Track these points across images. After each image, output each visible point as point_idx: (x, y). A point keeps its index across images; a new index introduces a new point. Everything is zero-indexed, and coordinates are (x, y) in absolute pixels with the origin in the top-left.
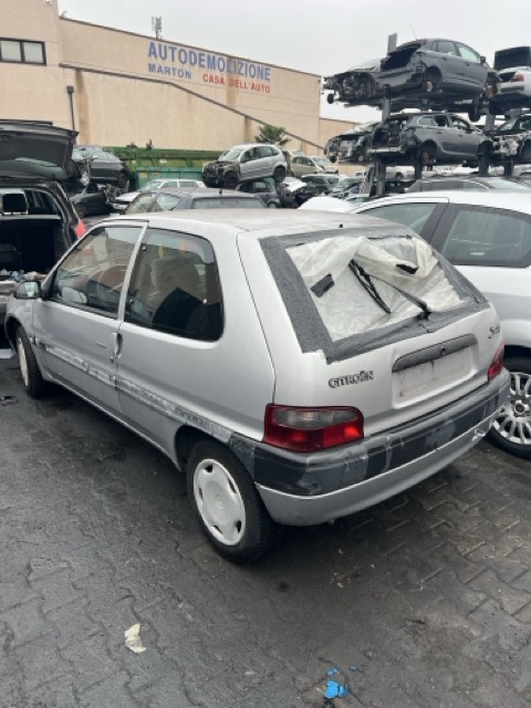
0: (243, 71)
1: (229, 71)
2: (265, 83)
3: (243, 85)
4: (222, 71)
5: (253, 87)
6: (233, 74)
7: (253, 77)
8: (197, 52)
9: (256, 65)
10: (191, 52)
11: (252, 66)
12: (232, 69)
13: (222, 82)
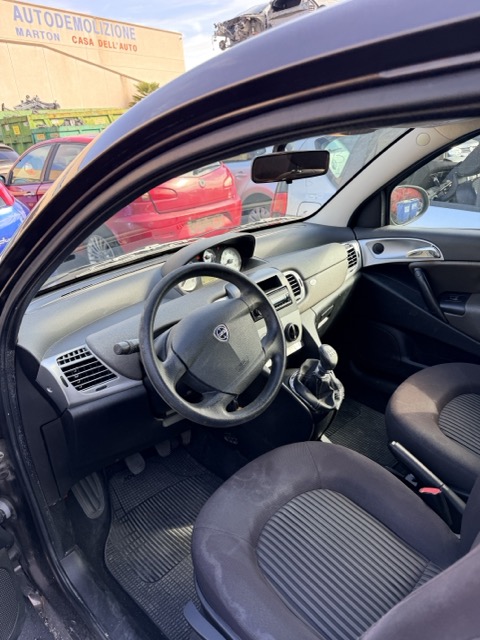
0: (109, 31)
1: (95, 32)
2: (133, 43)
3: (111, 45)
4: (89, 32)
5: (121, 47)
6: (100, 35)
7: (119, 36)
8: (62, 14)
9: (121, 25)
10: (56, 15)
11: (117, 26)
12: (99, 31)
13: (91, 43)
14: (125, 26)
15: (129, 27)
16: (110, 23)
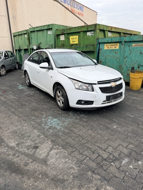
0: (75, 6)
1: (71, 6)
2: (82, 13)
3: (75, 12)
4: (68, 5)
5: (78, 14)
6: (72, 7)
7: (78, 9)
9: (79, 5)
11: (78, 5)
12: (72, 5)
14: (81, 5)
15: (82, 6)
16: (76, 3)
